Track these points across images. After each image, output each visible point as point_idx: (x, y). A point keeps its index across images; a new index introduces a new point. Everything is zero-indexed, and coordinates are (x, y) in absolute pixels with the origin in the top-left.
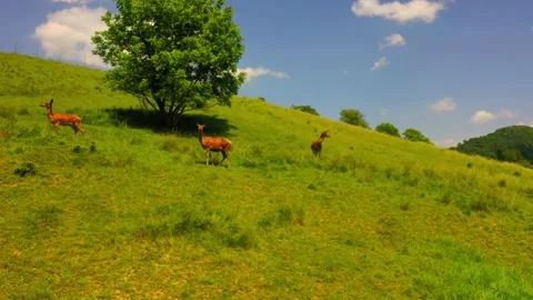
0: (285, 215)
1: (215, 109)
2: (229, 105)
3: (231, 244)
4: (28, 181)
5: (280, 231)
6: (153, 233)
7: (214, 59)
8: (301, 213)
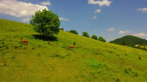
0: (69, 55)
1: (55, 35)
2: (57, 34)
3: (62, 58)
4: (34, 50)
5: (68, 57)
6: (53, 56)
7: (55, 26)
8: (71, 54)
